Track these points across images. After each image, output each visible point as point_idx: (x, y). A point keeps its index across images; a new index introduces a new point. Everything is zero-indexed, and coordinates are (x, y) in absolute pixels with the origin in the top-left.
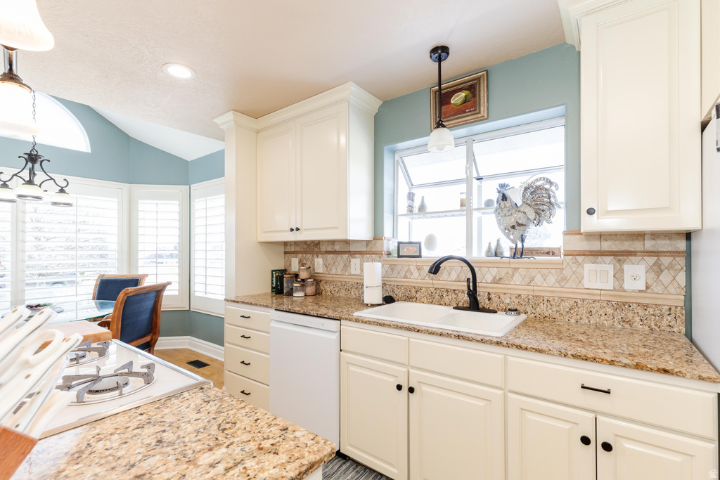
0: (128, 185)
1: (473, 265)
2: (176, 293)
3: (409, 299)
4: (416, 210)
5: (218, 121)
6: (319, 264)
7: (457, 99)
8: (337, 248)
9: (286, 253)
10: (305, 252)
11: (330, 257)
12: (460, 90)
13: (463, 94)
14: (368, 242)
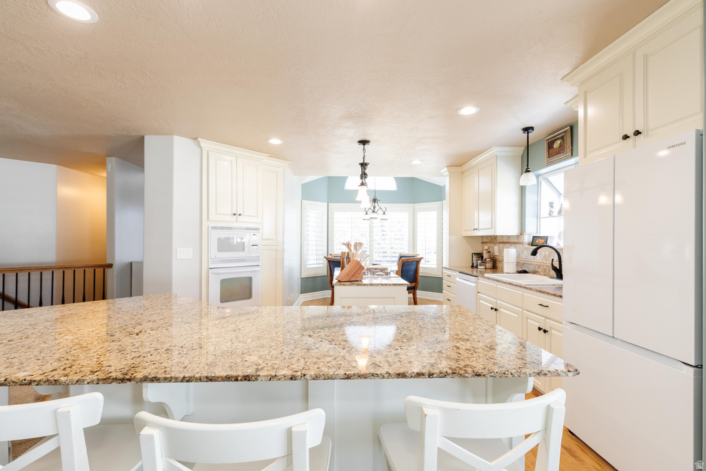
0: (413, 204)
1: (558, 251)
2: (435, 266)
3: (535, 272)
4: (556, 213)
5: (442, 171)
6: (496, 250)
7: (556, 145)
8: (505, 240)
9: (482, 243)
10: (491, 243)
11: (501, 245)
12: (558, 139)
13: (559, 142)
14: (518, 236)
